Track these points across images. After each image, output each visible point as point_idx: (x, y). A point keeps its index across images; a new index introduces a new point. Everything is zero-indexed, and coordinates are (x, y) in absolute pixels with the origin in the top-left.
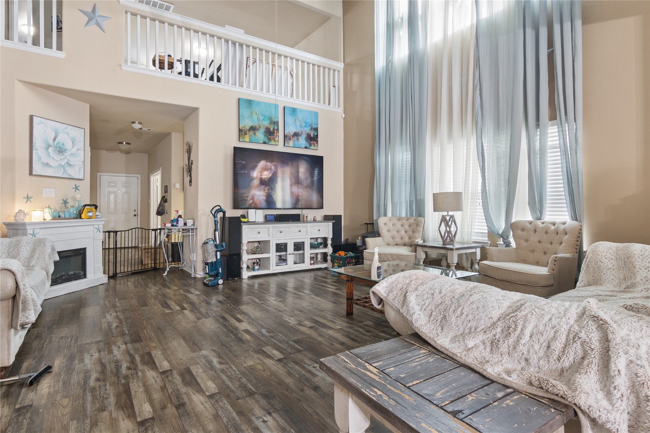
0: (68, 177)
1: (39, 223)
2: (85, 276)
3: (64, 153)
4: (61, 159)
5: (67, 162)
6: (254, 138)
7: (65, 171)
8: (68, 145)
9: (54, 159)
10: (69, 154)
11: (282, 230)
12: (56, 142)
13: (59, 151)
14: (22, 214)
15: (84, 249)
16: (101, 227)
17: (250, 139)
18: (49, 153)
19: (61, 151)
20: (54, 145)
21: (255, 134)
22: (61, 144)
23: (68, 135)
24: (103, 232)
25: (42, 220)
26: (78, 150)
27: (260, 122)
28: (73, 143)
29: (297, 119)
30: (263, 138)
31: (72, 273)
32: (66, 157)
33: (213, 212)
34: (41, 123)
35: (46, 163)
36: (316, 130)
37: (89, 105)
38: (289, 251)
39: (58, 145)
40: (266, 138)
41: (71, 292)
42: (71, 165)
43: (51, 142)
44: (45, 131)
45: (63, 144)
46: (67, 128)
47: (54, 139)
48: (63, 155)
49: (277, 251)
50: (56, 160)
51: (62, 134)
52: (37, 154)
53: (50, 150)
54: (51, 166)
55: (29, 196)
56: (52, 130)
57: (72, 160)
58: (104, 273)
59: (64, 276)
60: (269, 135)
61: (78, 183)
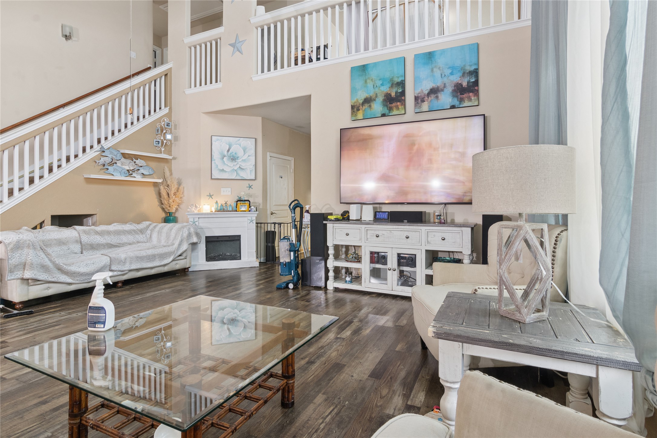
0: (240, 178)
1: (208, 214)
2: (240, 258)
3: (237, 160)
4: (234, 165)
5: (239, 167)
6: (369, 113)
7: (237, 174)
8: (240, 153)
9: (228, 165)
10: (241, 160)
11: (379, 233)
12: (229, 153)
13: (232, 159)
14: (194, 207)
15: (239, 236)
16: (254, 218)
17: (363, 115)
18: (224, 161)
19: (234, 159)
20: (228, 155)
21: (370, 106)
22: (234, 154)
23: (240, 145)
24: (256, 223)
25: (209, 212)
26: (249, 156)
27: (377, 90)
28: (244, 152)
29: (435, 67)
30: (381, 109)
31: (229, 254)
32: (238, 163)
33: (291, 207)
34: (218, 140)
35: (222, 169)
36: (475, 73)
37: (260, 118)
38: (389, 265)
39: (231, 155)
40: (386, 108)
41: (223, 268)
42: (243, 169)
43: (226, 153)
44: (221, 145)
45: (236, 153)
46: (239, 140)
47: (228, 151)
48: (236, 162)
49: (372, 261)
50: (230, 166)
51: (235, 145)
52: (215, 163)
53: (225, 159)
54: (226, 171)
55: (211, 194)
56: (226, 144)
57: (243, 165)
58: (257, 258)
59: (222, 255)
60: (390, 104)
61: (251, 183)
